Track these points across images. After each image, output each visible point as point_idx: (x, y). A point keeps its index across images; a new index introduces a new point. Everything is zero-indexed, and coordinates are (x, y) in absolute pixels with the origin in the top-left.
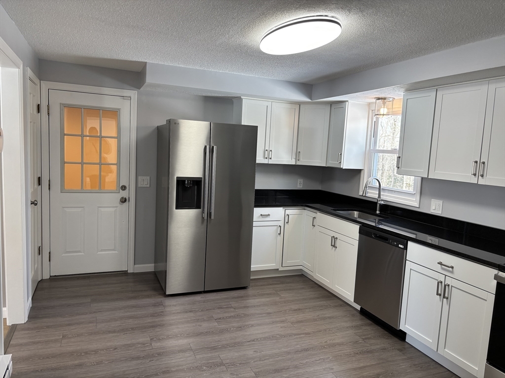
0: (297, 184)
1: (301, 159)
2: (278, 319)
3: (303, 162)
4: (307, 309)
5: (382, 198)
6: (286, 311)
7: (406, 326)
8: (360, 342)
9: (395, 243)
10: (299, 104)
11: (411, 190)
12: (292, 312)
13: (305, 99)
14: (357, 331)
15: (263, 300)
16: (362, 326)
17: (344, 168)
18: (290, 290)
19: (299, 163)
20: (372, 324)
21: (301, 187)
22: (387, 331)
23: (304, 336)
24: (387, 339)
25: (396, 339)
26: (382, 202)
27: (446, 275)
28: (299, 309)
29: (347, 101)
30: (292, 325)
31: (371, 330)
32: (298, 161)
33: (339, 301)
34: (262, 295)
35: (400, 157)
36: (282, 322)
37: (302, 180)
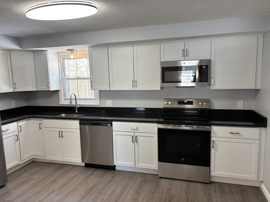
0: (12, 104)
1: (17, 88)
2: (49, 192)
3: (19, 89)
4: (58, 178)
5: (78, 104)
6: (47, 185)
7: (117, 162)
8: (100, 180)
9: (105, 124)
10: (10, 51)
11: (93, 97)
12: (52, 184)
13: (17, 47)
14: (94, 176)
15: (26, 186)
16: (93, 172)
17: (51, 90)
18: (36, 173)
19: (16, 91)
20: (96, 170)
21: (15, 106)
22: (105, 169)
23: (73, 192)
24: (108, 173)
25: (112, 171)
26: (79, 106)
27: (134, 132)
28: (54, 180)
29: (47, 50)
30: (60, 191)
31: (98, 172)
32: (15, 89)
33: (70, 166)
34: (22, 184)
35: (91, 81)
36: (53, 192)
37: (14, 102)
